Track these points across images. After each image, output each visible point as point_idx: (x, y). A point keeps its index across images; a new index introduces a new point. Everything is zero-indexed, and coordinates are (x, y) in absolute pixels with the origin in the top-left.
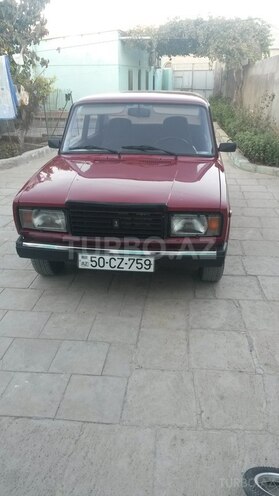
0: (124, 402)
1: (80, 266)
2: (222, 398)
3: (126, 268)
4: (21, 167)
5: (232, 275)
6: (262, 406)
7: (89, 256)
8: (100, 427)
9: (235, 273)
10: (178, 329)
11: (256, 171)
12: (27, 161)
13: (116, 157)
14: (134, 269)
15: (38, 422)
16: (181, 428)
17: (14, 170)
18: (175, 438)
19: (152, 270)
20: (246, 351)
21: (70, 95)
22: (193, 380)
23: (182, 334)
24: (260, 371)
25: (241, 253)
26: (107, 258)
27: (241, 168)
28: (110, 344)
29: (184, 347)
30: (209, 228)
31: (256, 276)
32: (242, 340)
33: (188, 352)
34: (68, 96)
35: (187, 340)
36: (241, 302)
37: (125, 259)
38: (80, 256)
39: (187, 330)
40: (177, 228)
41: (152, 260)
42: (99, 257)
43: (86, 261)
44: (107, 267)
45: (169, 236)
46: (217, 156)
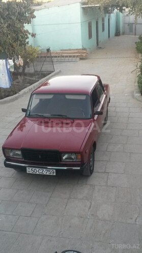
0: (36, 227)
1: (28, 172)
2: (70, 227)
3: (45, 174)
4: (19, 100)
5: (99, 172)
6: (83, 230)
7: (31, 169)
8: (25, 235)
9: (100, 171)
10: (65, 198)
12: (22, 95)
13: (48, 120)
14: (48, 174)
15: (6, 232)
16: (52, 237)
17: (15, 103)
18: (49, 240)
19: (55, 174)
20: (87, 209)
21: (49, 49)
22: (62, 220)
23: (66, 201)
24: (89, 217)
25: (108, 160)
26: (37, 169)
27: (136, 99)
28: (37, 204)
29: (64, 206)
30: (77, 158)
31: (108, 173)
32: (88, 204)
33: (65, 209)
34: (48, 50)
35: (67, 203)
36: (96, 186)
37: (45, 170)
38: (27, 168)
39: (68, 199)
40: (64, 158)
41: (55, 171)
42: (34, 169)
43: (29, 170)
44: (38, 173)
45: (61, 161)
46: (93, 117)
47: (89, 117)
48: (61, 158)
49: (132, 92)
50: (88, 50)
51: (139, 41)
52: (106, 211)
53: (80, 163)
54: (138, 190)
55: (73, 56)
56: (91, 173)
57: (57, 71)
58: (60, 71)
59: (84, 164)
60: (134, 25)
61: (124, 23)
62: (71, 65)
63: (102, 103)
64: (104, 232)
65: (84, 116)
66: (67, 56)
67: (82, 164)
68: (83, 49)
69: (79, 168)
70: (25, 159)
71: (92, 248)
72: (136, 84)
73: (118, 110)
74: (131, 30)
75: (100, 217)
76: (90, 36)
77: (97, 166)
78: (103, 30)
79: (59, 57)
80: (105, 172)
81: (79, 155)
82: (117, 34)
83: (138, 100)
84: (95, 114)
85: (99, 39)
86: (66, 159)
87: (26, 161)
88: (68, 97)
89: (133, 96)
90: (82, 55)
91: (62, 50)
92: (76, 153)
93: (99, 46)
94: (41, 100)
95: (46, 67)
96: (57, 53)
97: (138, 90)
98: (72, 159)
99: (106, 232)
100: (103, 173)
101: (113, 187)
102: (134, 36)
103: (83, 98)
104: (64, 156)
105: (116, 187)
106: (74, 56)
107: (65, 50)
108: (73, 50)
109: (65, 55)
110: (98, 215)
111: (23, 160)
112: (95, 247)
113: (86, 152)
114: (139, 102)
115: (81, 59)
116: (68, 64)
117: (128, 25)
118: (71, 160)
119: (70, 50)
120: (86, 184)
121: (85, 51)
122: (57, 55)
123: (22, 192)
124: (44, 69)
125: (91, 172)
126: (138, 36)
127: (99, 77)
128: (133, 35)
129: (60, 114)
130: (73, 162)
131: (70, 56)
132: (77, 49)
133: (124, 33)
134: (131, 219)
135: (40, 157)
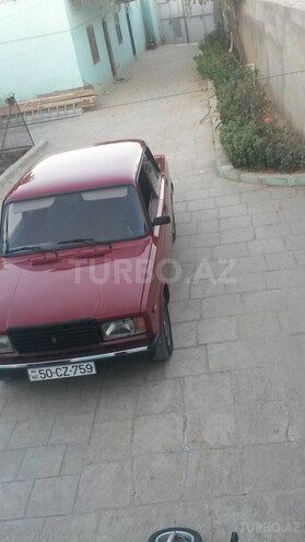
0: (77, 495)
2: (152, 478)
3: (72, 375)
5: (184, 348)
6: (181, 479)
7: (37, 370)
8: (58, 519)
9: (187, 345)
10: (127, 419)
11: (240, 180)
13: (53, 256)
14: (78, 374)
15: (12, 523)
16: (117, 509)
18: (112, 517)
19: (94, 372)
20: (180, 431)
21: (12, 99)
22: (132, 467)
23: (129, 424)
24: (187, 449)
25: (198, 317)
26: (53, 369)
27: (225, 177)
28: (67, 445)
29: (129, 436)
30: (136, 328)
31: (205, 345)
32: (179, 420)
33: (132, 441)
34: (11, 101)
35: (132, 429)
36: (186, 379)
37: (70, 367)
38: (29, 371)
39: (134, 419)
40: (108, 333)
41: (92, 364)
42: (45, 369)
43: (35, 374)
44: (55, 377)
45: (103, 341)
46: (152, 233)
47: (142, 232)
48: (101, 334)
49: (214, 164)
50: (96, 87)
51: (201, 52)
52: (219, 427)
53: (144, 336)
54: (276, 368)
55: (68, 106)
56: (170, 353)
57: (38, 144)
58: (47, 144)
59: (154, 337)
60: (182, 21)
61: (161, 20)
62: (65, 125)
63: (162, 197)
64: (226, 473)
65: (131, 234)
66: (54, 109)
67: (149, 338)
68: (85, 88)
69: (145, 348)
70: (20, 352)
71: (211, 513)
72: (218, 145)
73: (192, 206)
74: (178, 33)
75: (212, 443)
76: (96, 57)
77: (179, 335)
78: (120, 39)
79: (35, 112)
80: (198, 345)
81: (141, 319)
82: (151, 44)
83: (229, 179)
84: (153, 225)
85: (116, 62)
86: (112, 333)
87: (23, 355)
88: (87, 197)
89: (217, 173)
90: (87, 102)
91: (39, 97)
92: (132, 317)
93: (118, 77)
94: (24, 214)
95: (13, 140)
96: (29, 104)
97: (225, 158)
98: (125, 331)
99: (232, 472)
100: (194, 347)
101: (222, 372)
102: (184, 45)
103: (122, 193)
104: (107, 327)
105: (229, 372)
106: (70, 106)
107: (48, 95)
108: (64, 92)
109: (50, 105)
110: (206, 439)
111: (17, 354)
112: (217, 511)
113: (153, 312)
114: (233, 183)
115: (86, 110)
116: (61, 124)
117: (170, 23)
118: (125, 335)
119: (57, 93)
120: (165, 379)
121: (91, 92)
122: (32, 109)
123: (26, 425)
124: (9, 144)
125: (170, 350)
126: (197, 44)
127: (143, 143)
128: (183, 42)
129: (77, 238)
130: (129, 336)
131: (62, 107)
132: (73, 90)
133: (164, 42)
134: (277, 432)
135: (54, 340)
